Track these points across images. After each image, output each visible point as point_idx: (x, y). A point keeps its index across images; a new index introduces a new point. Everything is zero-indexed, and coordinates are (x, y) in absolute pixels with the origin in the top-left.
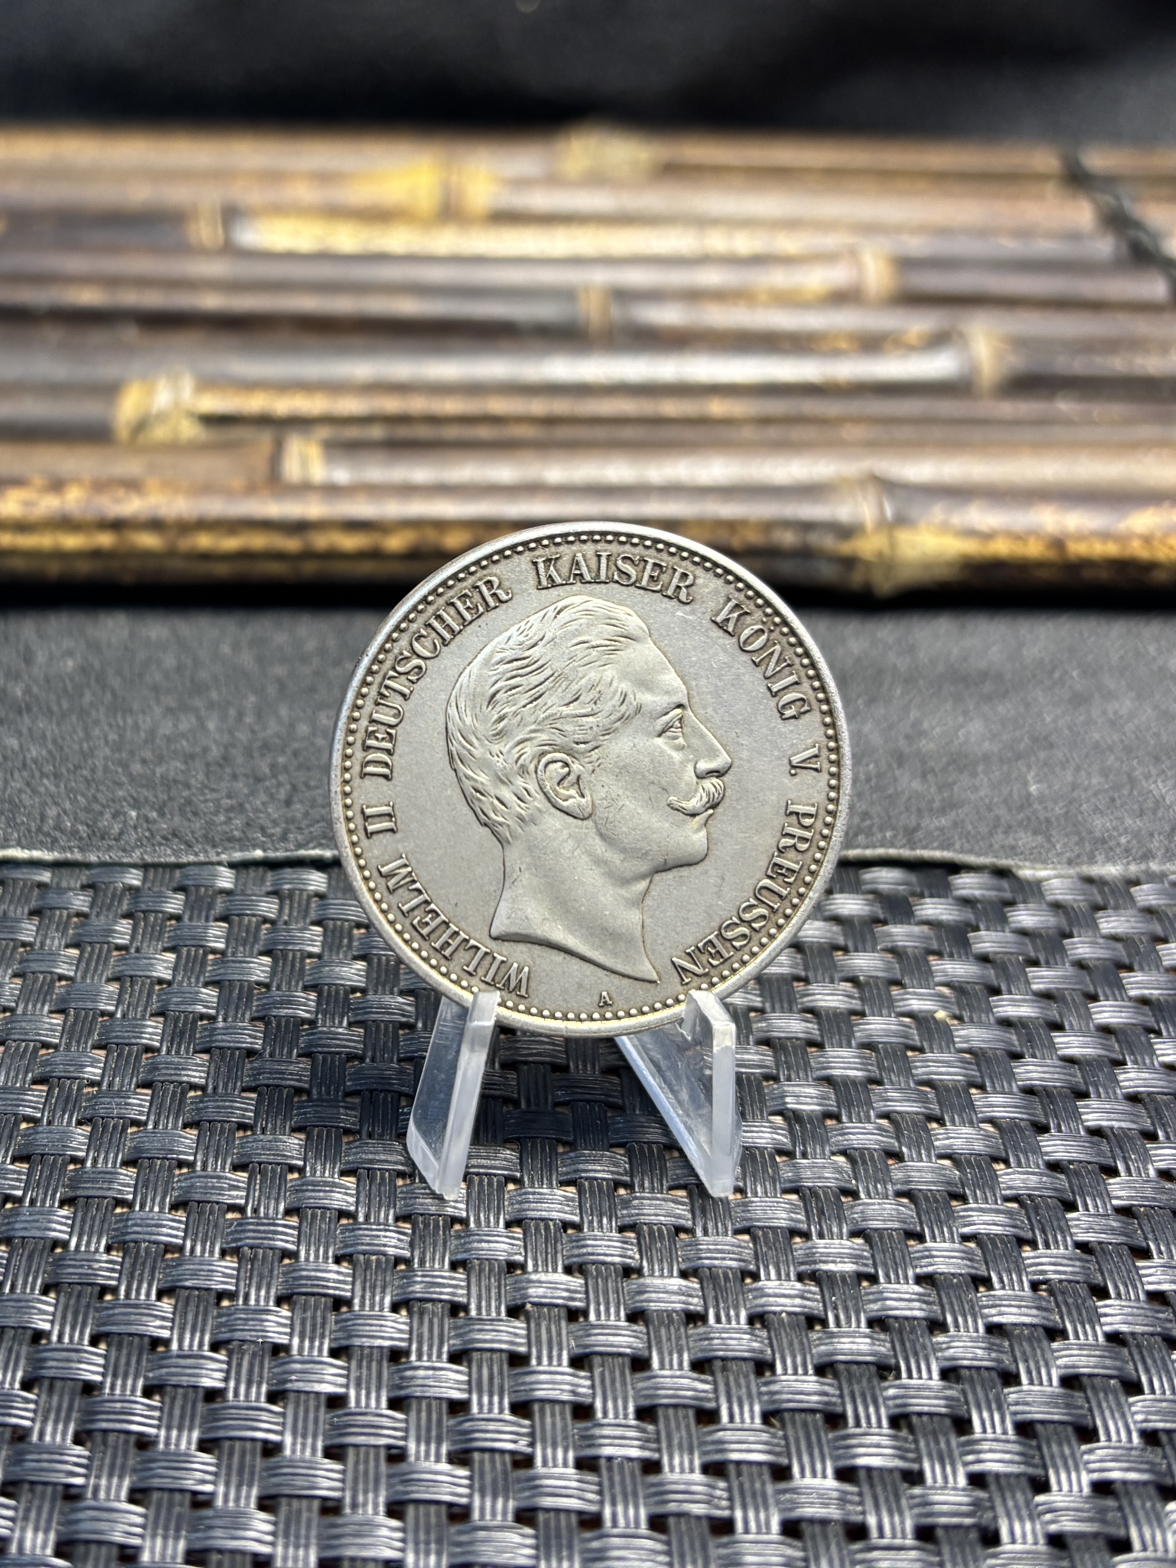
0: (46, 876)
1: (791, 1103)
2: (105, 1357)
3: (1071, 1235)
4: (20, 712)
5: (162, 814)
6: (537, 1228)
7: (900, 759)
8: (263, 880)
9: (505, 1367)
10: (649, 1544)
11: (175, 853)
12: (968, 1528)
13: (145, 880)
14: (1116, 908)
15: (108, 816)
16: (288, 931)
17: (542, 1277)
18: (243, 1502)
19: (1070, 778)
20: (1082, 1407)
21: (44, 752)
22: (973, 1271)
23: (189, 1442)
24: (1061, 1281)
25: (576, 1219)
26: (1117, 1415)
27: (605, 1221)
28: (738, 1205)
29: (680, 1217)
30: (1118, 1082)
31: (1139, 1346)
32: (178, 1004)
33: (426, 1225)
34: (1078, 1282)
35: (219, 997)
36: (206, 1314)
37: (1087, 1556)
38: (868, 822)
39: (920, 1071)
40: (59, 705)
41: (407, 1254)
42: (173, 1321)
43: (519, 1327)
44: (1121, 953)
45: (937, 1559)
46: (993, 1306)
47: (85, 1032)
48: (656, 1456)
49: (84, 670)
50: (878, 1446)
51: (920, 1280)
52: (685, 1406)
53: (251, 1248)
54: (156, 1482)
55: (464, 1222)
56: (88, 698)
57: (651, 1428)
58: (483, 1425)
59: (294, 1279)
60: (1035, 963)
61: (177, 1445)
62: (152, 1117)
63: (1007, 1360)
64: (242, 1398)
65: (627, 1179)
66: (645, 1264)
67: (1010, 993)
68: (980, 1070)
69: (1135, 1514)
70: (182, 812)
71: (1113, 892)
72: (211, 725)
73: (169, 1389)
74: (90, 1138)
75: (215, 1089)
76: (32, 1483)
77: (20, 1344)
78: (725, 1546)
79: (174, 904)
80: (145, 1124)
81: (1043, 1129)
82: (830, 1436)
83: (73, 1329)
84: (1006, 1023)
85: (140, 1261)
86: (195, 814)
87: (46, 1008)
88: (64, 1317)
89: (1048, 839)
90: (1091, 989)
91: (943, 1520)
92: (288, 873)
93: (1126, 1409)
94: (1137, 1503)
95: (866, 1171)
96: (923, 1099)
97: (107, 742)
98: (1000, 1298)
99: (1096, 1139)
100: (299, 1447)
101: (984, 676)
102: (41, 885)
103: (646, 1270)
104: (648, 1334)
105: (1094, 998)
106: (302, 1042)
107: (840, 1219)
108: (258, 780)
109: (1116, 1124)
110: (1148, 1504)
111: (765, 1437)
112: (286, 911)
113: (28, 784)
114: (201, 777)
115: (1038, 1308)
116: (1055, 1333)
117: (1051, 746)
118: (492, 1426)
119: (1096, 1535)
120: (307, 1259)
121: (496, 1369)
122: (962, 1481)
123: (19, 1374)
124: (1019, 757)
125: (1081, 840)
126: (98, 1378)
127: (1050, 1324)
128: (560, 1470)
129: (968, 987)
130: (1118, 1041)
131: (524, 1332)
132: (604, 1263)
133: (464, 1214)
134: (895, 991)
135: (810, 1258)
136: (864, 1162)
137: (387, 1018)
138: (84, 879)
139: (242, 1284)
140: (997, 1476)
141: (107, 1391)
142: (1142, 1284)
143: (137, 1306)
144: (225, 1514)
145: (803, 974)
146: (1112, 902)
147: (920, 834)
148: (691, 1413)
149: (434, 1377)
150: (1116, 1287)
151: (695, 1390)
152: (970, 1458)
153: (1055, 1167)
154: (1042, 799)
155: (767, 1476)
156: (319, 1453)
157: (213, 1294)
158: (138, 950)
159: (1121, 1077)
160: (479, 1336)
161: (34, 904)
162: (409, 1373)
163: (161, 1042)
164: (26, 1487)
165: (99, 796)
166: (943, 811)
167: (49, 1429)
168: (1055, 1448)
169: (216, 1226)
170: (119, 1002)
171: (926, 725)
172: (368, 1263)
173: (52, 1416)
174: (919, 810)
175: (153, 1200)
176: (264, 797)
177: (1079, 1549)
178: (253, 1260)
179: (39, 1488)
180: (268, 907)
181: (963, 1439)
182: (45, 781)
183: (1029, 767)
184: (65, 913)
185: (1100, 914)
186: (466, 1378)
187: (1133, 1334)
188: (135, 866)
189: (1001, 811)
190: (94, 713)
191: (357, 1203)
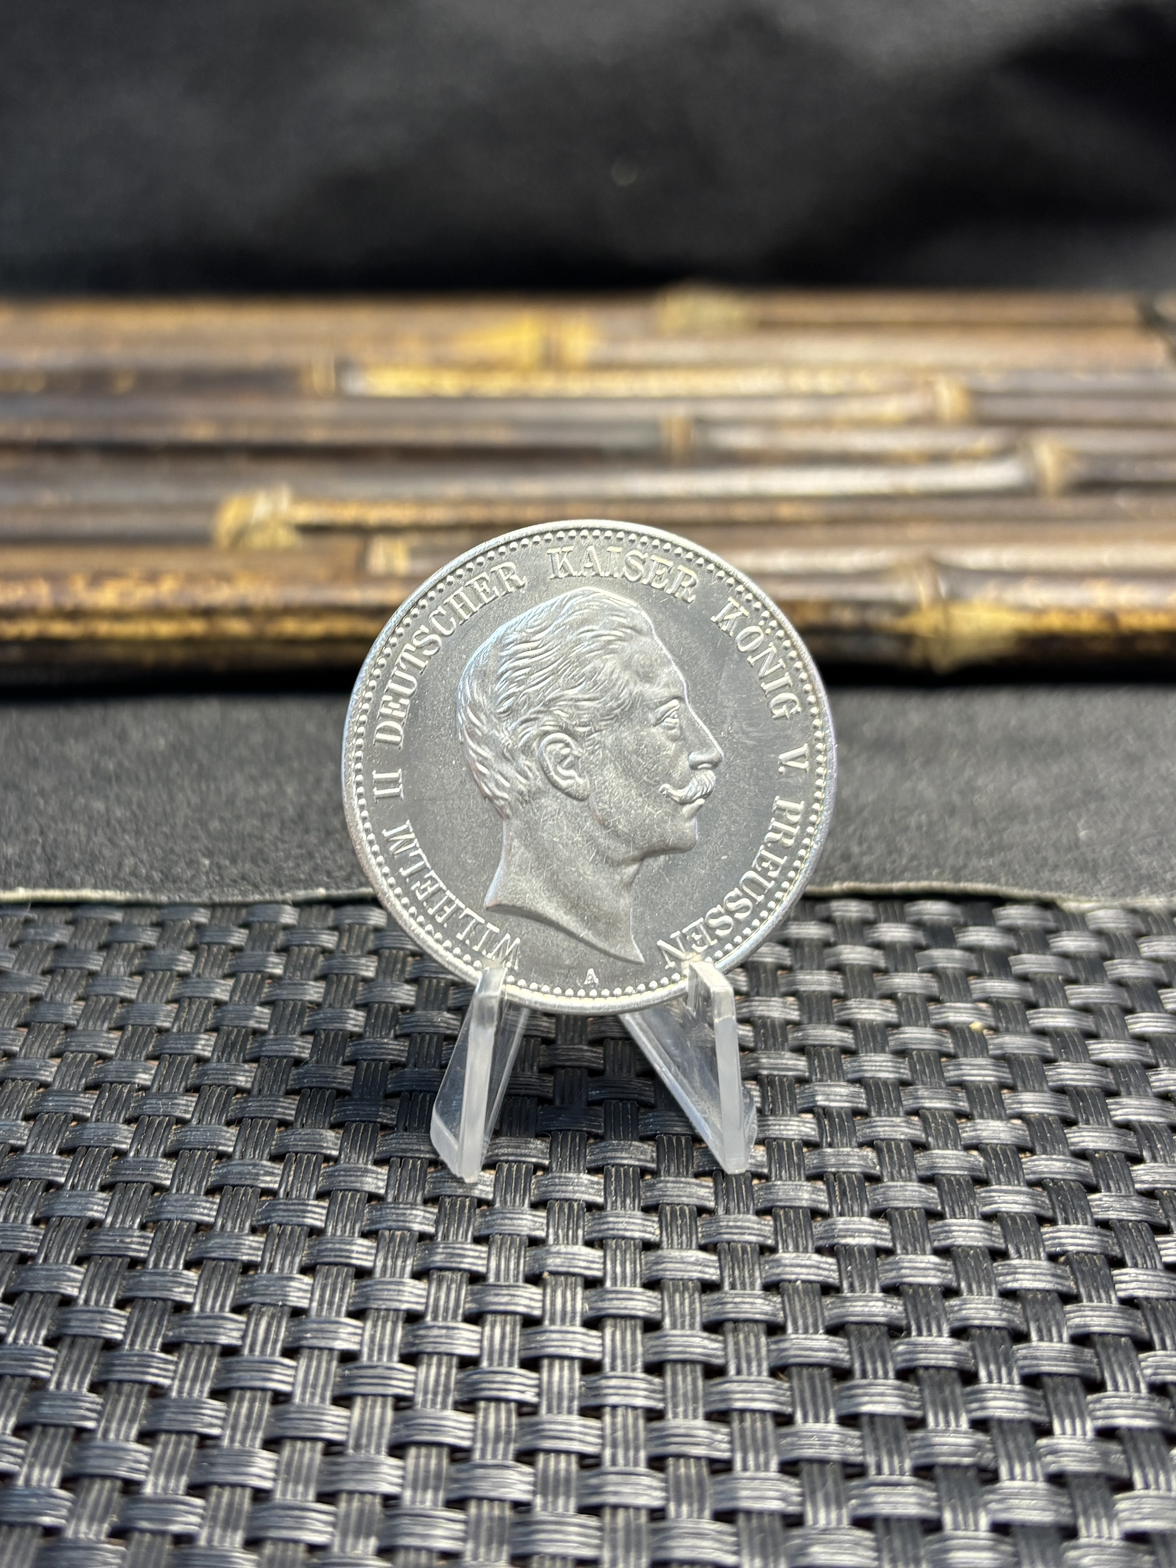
0: (118, 916)
1: (821, 1100)
2: (129, 1319)
3: (1092, 1214)
4: (109, 780)
5: (234, 861)
6: (561, 1208)
7: (952, 811)
8: (325, 917)
9: (518, 1328)
10: (646, 1481)
11: (243, 893)
12: (967, 1467)
13: (212, 917)
14: (1160, 933)
15: (182, 864)
16: (344, 958)
17: (563, 1249)
18: (248, 1442)
19: (1119, 825)
20: (1091, 1362)
21: (128, 814)
22: (990, 1244)
23: (201, 1392)
24: (1078, 1253)
25: (600, 1200)
26: (1126, 1369)
27: (628, 1201)
28: (760, 1189)
29: (702, 1198)
30: (1149, 1083)
31: (1153, 1310)
32: (231, 1020)
33: (453, 1205)
34: (1095, 1254)
35: (272, 1014)
36: (229, 1281)
37: (1086, 1493)
38: (915, 863)
39: (952, 1073)
40: (148, 775)
41: (432, 1230)
42: (197, 1287)
43: (534, 1291)
44: (1162, 974)
45: (933, 1494)
46: (1007, 1274)
47: (141, 1044)
48: (661, 1405)
49: (175, 748)
50: (882, 1395)
51: (937, 1252)
52: (693, 1362)
53: (280, 1225)
54: (164, 1425)
55: (490, 1204)
56: (176, 767)
57: (657, 1380)
58: (490, 1377)
59: (319, 1251)
60: (1074, 981)
61: (190, 1393)
62: (197, 1115)
63: (1018, 1321)
64: (257, 1353)
65: (653, 1166)
66: (665, 1239)
67: (1047, 1006)
68: (1012, 1073)
69: (1139, 1457)
70: (254, 861)
71: (1155, 921)
72: (290, 790)
73: (187, 1345)
74: (135, 1133)
75: (260, 1091)
76: (45, 1425)
77: (47, 1306)
78: (721, 1483)
79: (238, 937)
80: (189, 1121)
81: (1069, 1123)
82: (836, 1387)
83: (100, 1293)
84: (1041, 1033)
85: (171, 1236)
86: (266, 861)
87: (106, 1025)
88: (92, 1284)
89: (1094, 875)
90: (1129, 1004)
91: (943, 1459)
92: (349, 910)
93: (1135, 1363)
94: (1142, 1446)
95: (891, 1158)
96: (954, 1099)
97: (189, 804)
98: (1015, 1267)
99: (1123, 1131)
100: (308, 1396)
101: (1040, 742)
102: (112, 924)
103: (665, 1245)
104: (662, 1299)
105: (1130, 1011)
106: (348, 1051)
107: (863, 1199)
108: (328, 833)
109: (1143, 1118)
110: (1153, 1448)
111: (770, 1387)
112: (345, 942)
113: (110, 840)
114: (276, 831)
115: (1053, 1275)
116: (1068, 1298)
117: (1103, 798)
118: (499, 1378)
119: (1097, 1475)
120: (334, 1235)
121: (508, 1329)
122: (964, 1425)
123: (43, 1333)
124: (1069, 808)
125: (1127, 877)
126: (119, 1337)
127: (1065, 1289)
128: (564, 1417)
129: (1006, 1003)
130: (1152, 1047)
131: (540, 1297)
132: (624, 1238)
133: (491, 1197)
134: (932, 1007)
135: (830, 1233)
136: (890, 1150)
137: (432, 1030)
138: (154, 918)
139: (268, 1255)
140: (1000, 1421)
141: (127, 1347)
142: (1161, 1257)
143: (164, 1274)
144: (231, 1452)
145: (842, 991)
146: (1155, 930)
147: (967, 872)
148: (699, 1369)
149: (447, 1337)
150: (1133, 1258)
151: (704, 1347)
152: (974, 1406)
153: (1082, 1155)
154: (1090, 843)
155: (770, 1423)
156: (328, 1402)
157: (239, 1265)
158: (199, 976)
159: (1153, 1078)
160: (496, 1299)
161: (103, 938)
162: (422, 1332)
163: (213, 1052)
164: (39, 1429)
165: (177, 849)
166: (991, 854)
167: (67, 1379)
168: (1060, 1396)
169: (248, 1205)
170: (177, 1018)
171: (980, 782)
172: (392, 1238)
173: (71, 1368)
174: (968, 853)
175: (190, 1185)
176: (332, 846)
177: (1078, 1486)
178: (280, 1236)
179: (52, 1431)
180: (329, 940)
181: (969, 1389)
182: (127, 837)
183: (1079, 817)
184: (132, 946)
185: (1143, 939)
186: (478, 1337)
187: (1147, 1299)
188: (204, 906)
189: (1051, 855)
190: (179, 782)
191: (387, 1186)
